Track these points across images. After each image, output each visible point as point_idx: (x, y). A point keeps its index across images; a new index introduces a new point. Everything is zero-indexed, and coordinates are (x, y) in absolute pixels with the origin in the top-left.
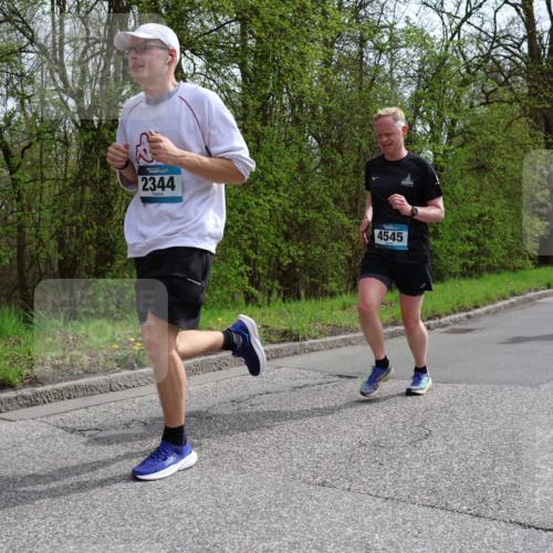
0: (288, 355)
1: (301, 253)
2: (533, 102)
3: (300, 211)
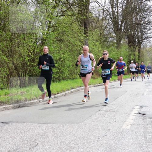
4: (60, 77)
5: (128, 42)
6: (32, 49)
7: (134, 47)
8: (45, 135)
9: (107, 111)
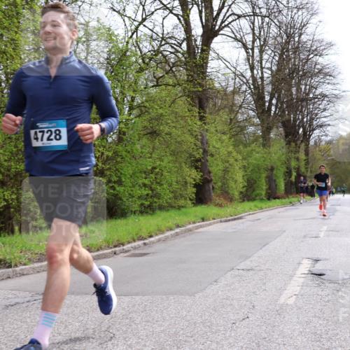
0: (3, 279)
1: (14, 197)
2: (190, 87)
3: (13, 164)
4: (154, 204)
5: (283, 134)
6: (99, 151)
7: (296, 144)
8: (127, 318)
9: (248, 270)
